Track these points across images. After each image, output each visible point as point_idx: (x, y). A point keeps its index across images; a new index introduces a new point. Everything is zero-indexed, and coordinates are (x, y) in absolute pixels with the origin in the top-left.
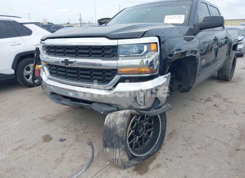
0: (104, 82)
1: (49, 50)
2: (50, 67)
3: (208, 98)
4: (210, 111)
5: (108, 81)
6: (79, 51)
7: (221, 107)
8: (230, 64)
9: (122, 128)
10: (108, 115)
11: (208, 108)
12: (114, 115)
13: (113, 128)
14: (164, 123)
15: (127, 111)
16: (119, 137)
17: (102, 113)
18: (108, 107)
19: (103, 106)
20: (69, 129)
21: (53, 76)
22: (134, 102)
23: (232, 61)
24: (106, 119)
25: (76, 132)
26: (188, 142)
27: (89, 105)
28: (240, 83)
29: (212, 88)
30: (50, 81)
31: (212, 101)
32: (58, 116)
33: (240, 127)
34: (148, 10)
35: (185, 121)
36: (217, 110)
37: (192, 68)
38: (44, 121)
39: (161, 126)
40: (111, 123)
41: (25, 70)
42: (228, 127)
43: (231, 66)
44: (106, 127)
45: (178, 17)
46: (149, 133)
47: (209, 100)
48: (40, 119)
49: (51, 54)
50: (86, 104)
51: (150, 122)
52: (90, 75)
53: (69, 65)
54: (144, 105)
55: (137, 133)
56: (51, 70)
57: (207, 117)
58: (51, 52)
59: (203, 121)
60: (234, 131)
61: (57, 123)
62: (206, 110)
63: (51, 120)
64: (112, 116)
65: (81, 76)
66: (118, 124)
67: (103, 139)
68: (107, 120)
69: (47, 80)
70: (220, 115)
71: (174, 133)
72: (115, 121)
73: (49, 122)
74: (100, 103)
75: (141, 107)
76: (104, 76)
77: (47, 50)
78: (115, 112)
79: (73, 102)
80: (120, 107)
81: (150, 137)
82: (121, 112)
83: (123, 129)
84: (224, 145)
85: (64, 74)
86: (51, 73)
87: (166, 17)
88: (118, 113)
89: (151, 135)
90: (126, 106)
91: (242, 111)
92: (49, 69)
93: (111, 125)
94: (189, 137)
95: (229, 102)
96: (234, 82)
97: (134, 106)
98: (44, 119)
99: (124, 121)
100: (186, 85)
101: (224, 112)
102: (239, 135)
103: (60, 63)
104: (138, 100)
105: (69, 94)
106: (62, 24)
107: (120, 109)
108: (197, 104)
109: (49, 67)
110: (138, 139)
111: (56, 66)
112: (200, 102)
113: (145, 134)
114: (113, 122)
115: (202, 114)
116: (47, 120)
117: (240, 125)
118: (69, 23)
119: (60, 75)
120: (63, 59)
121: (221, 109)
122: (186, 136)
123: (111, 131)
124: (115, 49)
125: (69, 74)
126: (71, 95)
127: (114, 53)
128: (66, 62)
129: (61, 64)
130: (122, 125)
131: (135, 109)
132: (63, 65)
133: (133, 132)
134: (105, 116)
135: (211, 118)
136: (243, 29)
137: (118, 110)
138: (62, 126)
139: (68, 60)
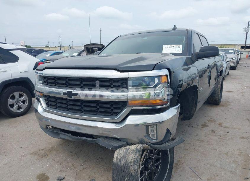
0: (112, 115)
1: (47, 81)
2: (48, 99)
3: (204, 123)
4: (209, 137)
5: (117, 114)
6: (84, 83)
7: (219, 133)
8: (219, 89)
9: (136, 165)
10: (117, 151)
11: (206, 134)
12: (124, 151)
13: (124, 165)
14: (172, 154)
15: (139, 146)
16: (131, 175)
17: (110, 149)
18: (117, 142)
19: (110, 141)
20: (66, 165)
21: (51, 108)
22: (146, 136)
23: (220, 86)
24: (115, 156)
25: (74, 168)
26: (196, 173)
27: (94, 139)
28: (229, 107)
29: (205, 113)
30: (46, 113)
31: (208, 126)
32: (51, 150)
33: (241, 153)
34: (144, 39)
35: (188, 150)
36: (215, 136)
37: (193, 96)
38: (36, 157)
39: (169, 159)
40: (122, 160)
41: (9, 99)
42: (230, 154)
43: (220, 91)
44: (116, 165)
45: (176, 47)
46: (157, 167)
47: (204, 125)
48: (31, 154)
49: (49, 84)
50: (91, 139)
51: (158, 154)
52: (96, 107)
53: (73, 98)
54: (157, 138)
55: (146, 168)
56: (48, 102)
57: (207, 144)
58: (50, 83)
59: (205, 149)
60: (237, 158)
61: (51, 159)
62: (205, 136)
63: (44, 155)
64: (122, 152)
65: (85, 108)
66: (130, 160)
67: (113, 178)
68: (117, 157)
69: (43, 112)
70: (219, 141)
71: (179, 163)
72: (127, 157)
73: (43, 157)
74: (106, 138)
75: (154, 141)
76: (112, 108)
77: (45, 80)
78: (125, 147)
79: (75, 137)
80: (129, 142)
81: (158, 171)
82: (133, 147)
83: (137, 167)
84: (231, 174)
85: (65, 106)
86: (48, 105)
87: (164, 46)
88: (129, 148)
89: (159, 169)
90: (136, 140)
91: (240, 136)
92: (46, 100)
93: (122, 162)
94: (195, 167)
95: (225, 127)
96: (224, 106)
97: (145, 140)
98: (36, 154)
99: (136, 157)
100: (187, 113)
101: (223, 138)
102: (243, 162)
103: (62, 94)
104: (150, 134)
105: (70, 128)
106: (40, 47)
107: (129, 143)
108: (195, 131)
109: (46, 98)
110: (147, 174)
111: (55, 97)
112: (197, 128)
113: (154, 168)
114: (124, 159)
115: (202, 141)
116: (40, 155)
117: (241, 151)
118: (48, 46)
119: (59, 107)
120: (66, 91)
121: (219, 134)
122: (192, 166)
123: (122, 169)
124: (124, 81)
125: (70, 107)
126: (73, 129)
127: (124, 85)
128: (70, 94)
129: (62, 96)
130: (135, 162)
131: (147, 143)
132: (66, 97)
133: (142, 168)
134: (113, 151)
135: (212, 144)
136: (222, 54)
137: (128, 144)
138: (58, 162)
139: (72, 92)
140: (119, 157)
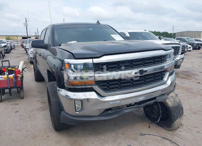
0: (161, 80)
5: (163, 78)
53: (144, 74)
128: (141, 72)
139: (143, 70)
140: (172, 103)
